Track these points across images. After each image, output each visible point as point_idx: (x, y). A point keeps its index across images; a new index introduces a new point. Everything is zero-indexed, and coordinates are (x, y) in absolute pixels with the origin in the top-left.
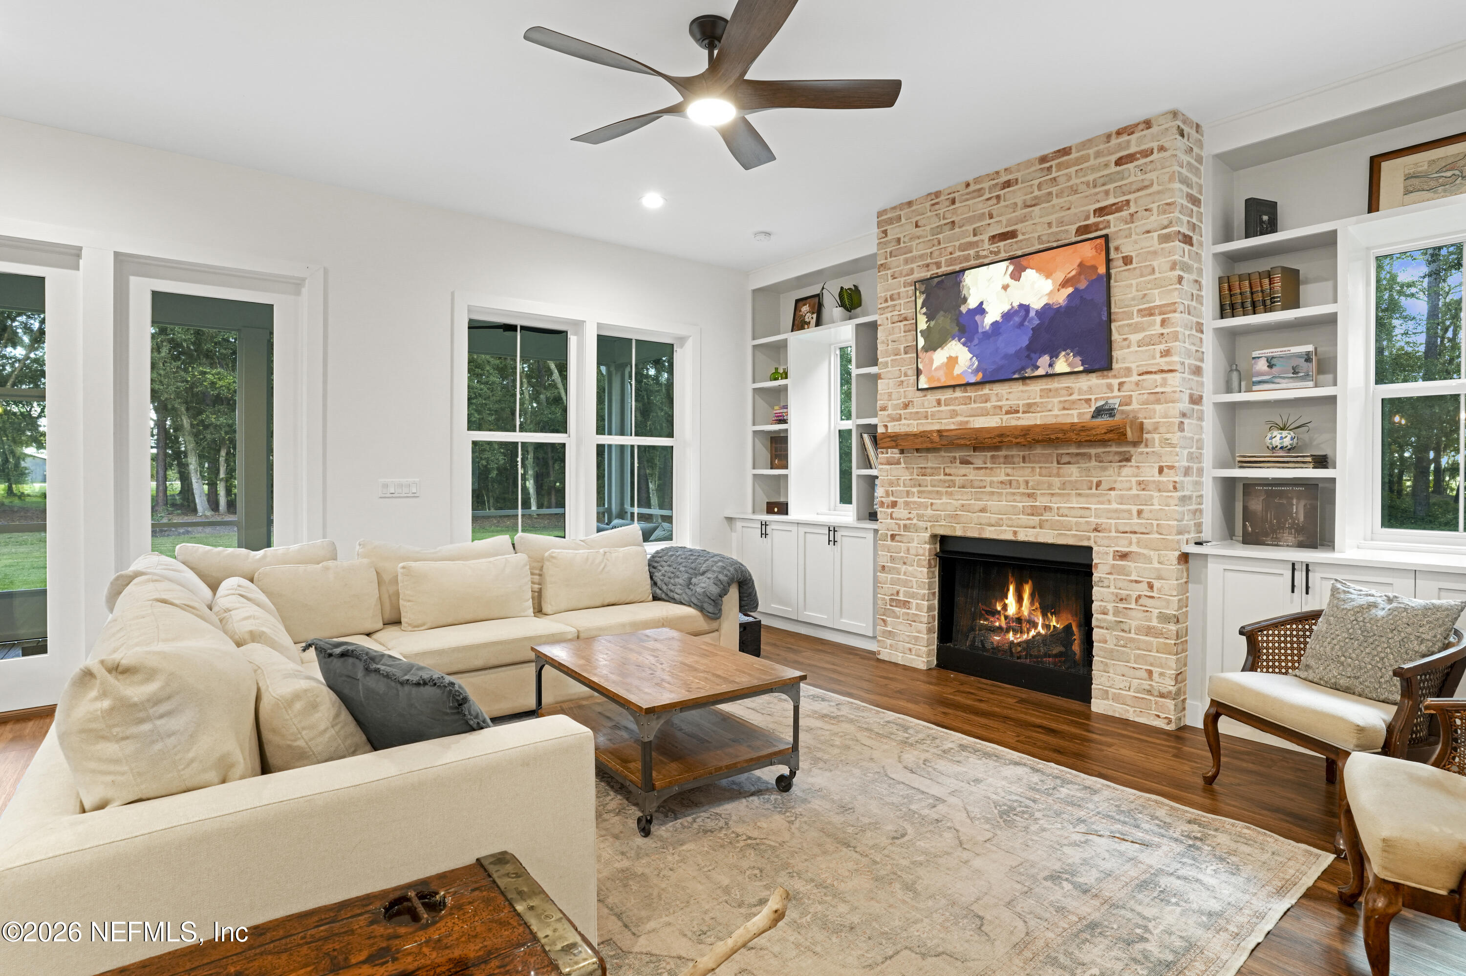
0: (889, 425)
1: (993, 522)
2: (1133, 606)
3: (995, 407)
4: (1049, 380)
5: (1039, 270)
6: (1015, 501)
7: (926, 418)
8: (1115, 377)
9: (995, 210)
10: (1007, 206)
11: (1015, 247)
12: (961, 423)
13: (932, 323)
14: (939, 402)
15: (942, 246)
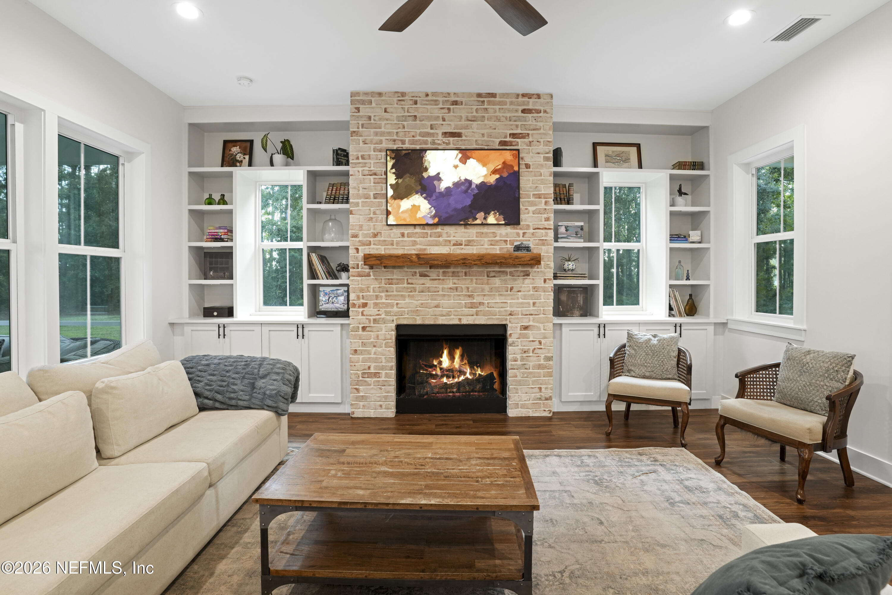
0: (360, 248)
1: (444, 313)
2: (531, 354)
3: (446, 241)
4: (482, 227)
5: (479, 160)
6: (460, 300)
7: (392, 245)
8: (521, 229)
9: (447, 116)
10: (455, 116)
11: (460, 143)
12: (420, 250)
13: (400, 181)
14: (403, 235)
15: (406, 130)
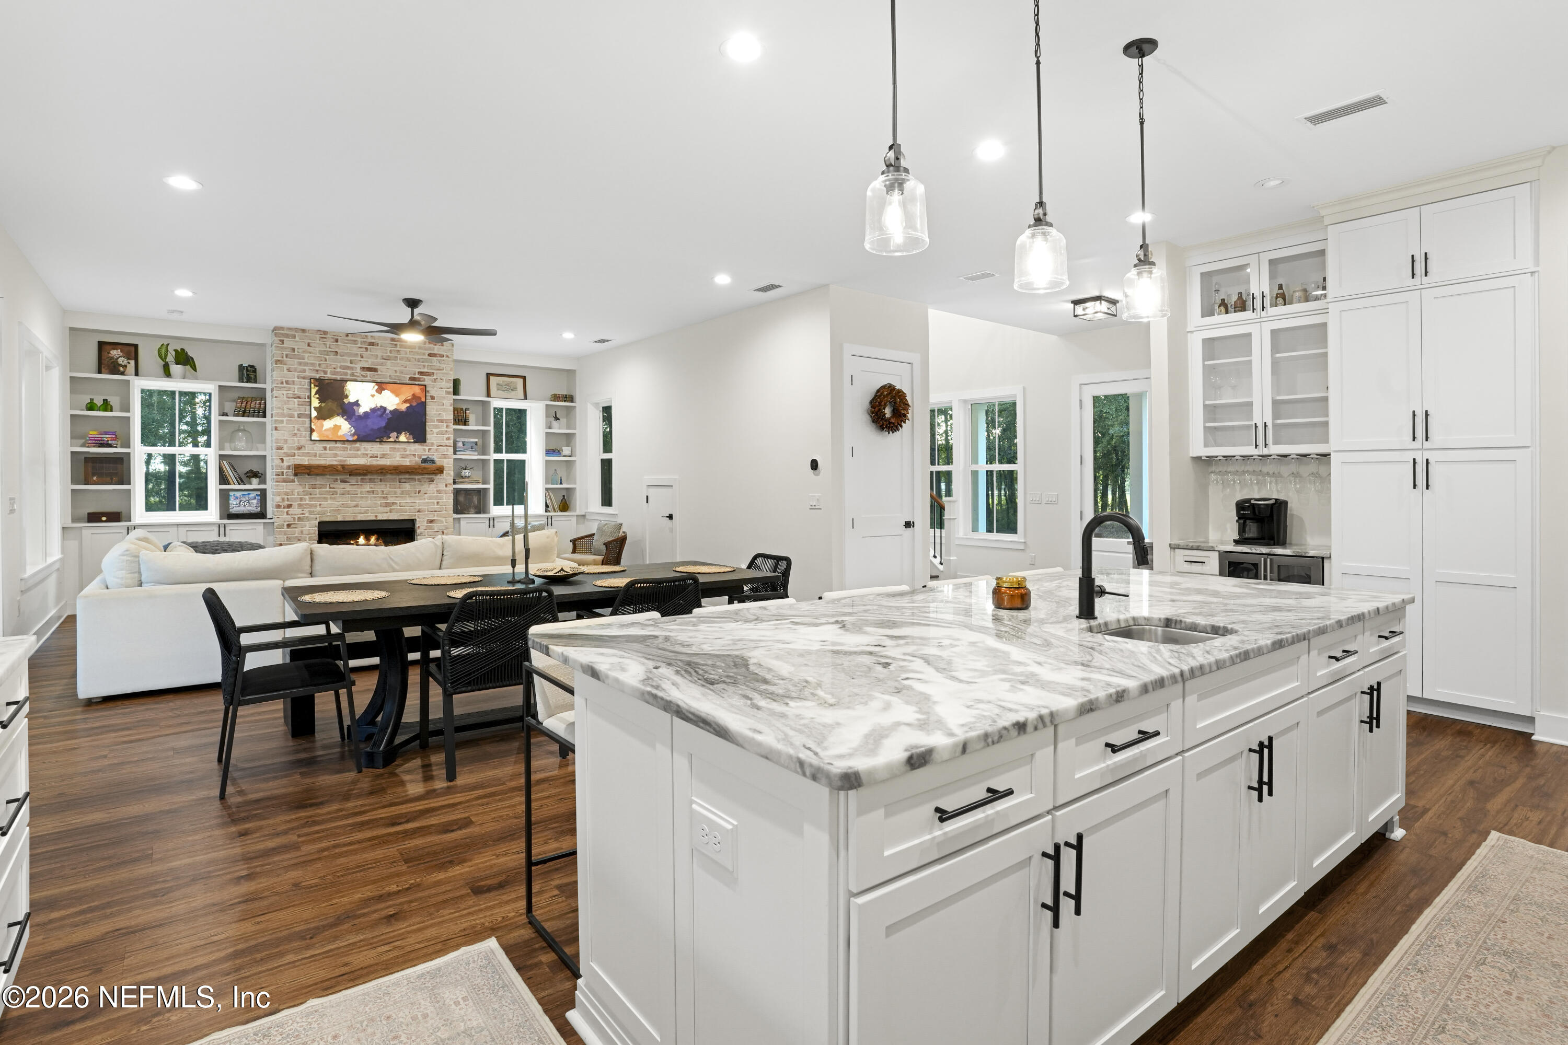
0: (285, 458)
1: (362, 512)
3: (364, 454)
4: (394, 443)
5: (393, 392)
6: (376, 500)
7: (315, 456)
8: (427, 446)
9: (365, 354)
10: (372, 355)
11: (376, 376)
12: (341, 461)
13: (323, 405)
14: (325, 449)
15: (327, 363)
